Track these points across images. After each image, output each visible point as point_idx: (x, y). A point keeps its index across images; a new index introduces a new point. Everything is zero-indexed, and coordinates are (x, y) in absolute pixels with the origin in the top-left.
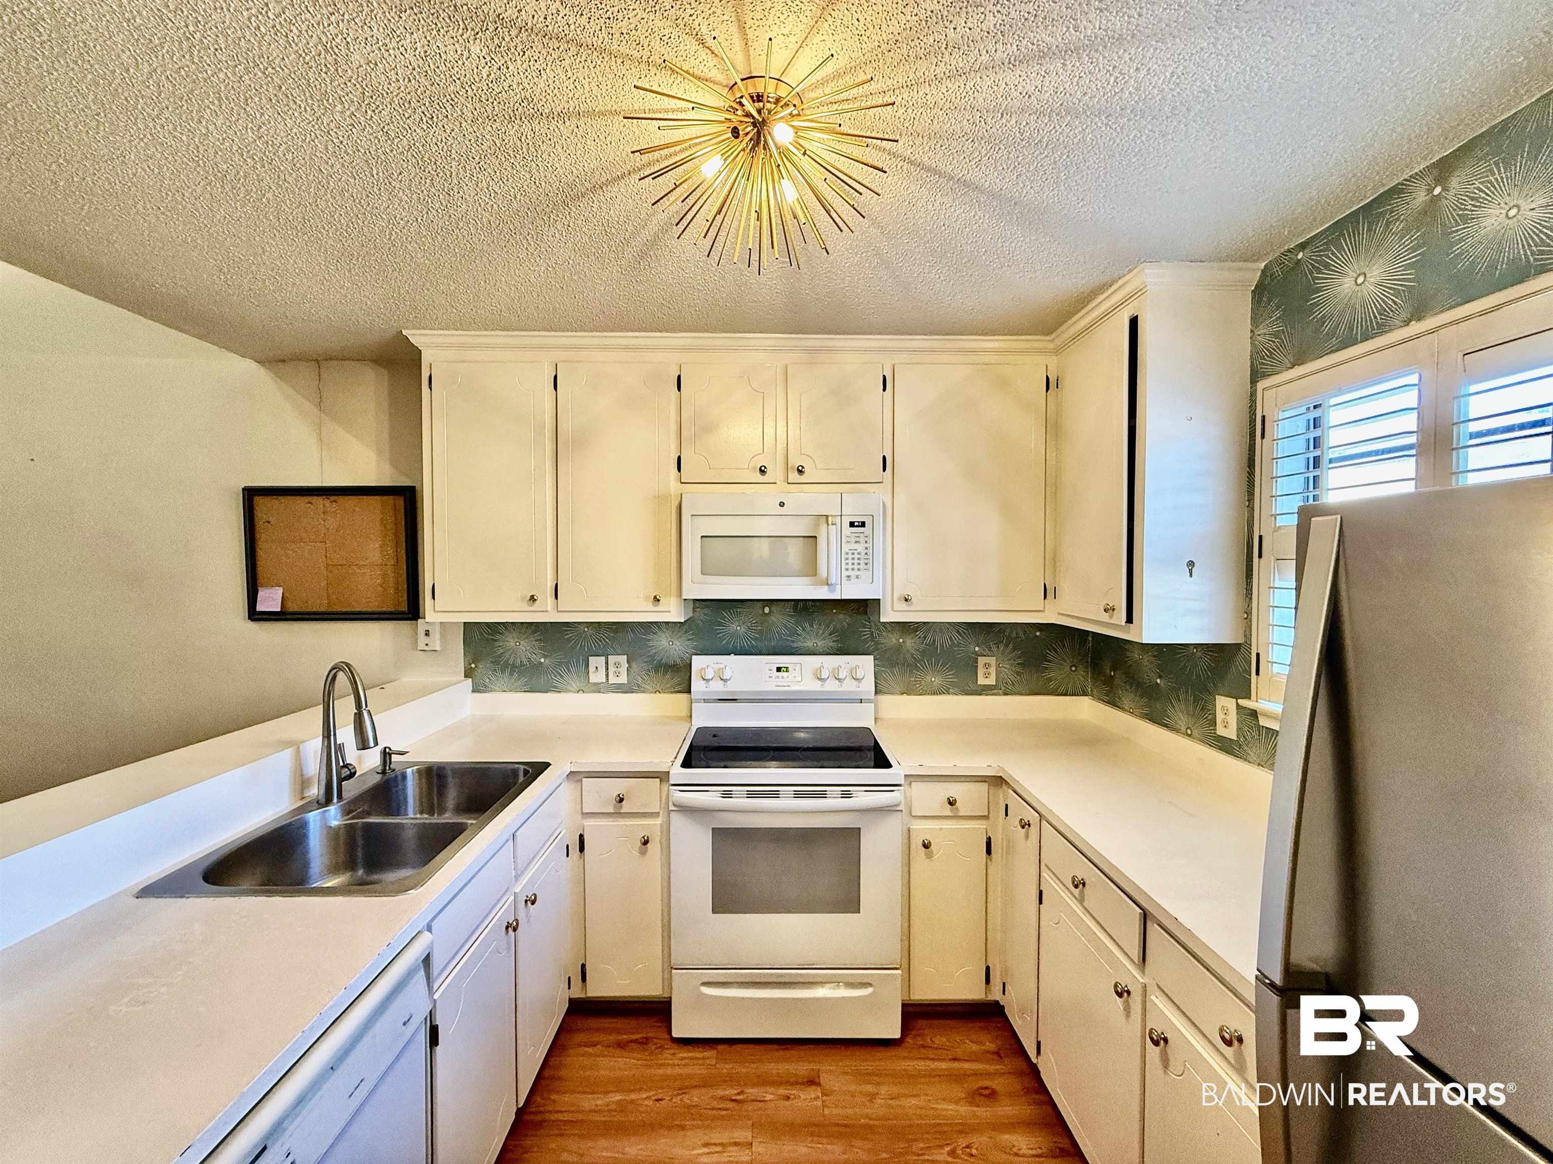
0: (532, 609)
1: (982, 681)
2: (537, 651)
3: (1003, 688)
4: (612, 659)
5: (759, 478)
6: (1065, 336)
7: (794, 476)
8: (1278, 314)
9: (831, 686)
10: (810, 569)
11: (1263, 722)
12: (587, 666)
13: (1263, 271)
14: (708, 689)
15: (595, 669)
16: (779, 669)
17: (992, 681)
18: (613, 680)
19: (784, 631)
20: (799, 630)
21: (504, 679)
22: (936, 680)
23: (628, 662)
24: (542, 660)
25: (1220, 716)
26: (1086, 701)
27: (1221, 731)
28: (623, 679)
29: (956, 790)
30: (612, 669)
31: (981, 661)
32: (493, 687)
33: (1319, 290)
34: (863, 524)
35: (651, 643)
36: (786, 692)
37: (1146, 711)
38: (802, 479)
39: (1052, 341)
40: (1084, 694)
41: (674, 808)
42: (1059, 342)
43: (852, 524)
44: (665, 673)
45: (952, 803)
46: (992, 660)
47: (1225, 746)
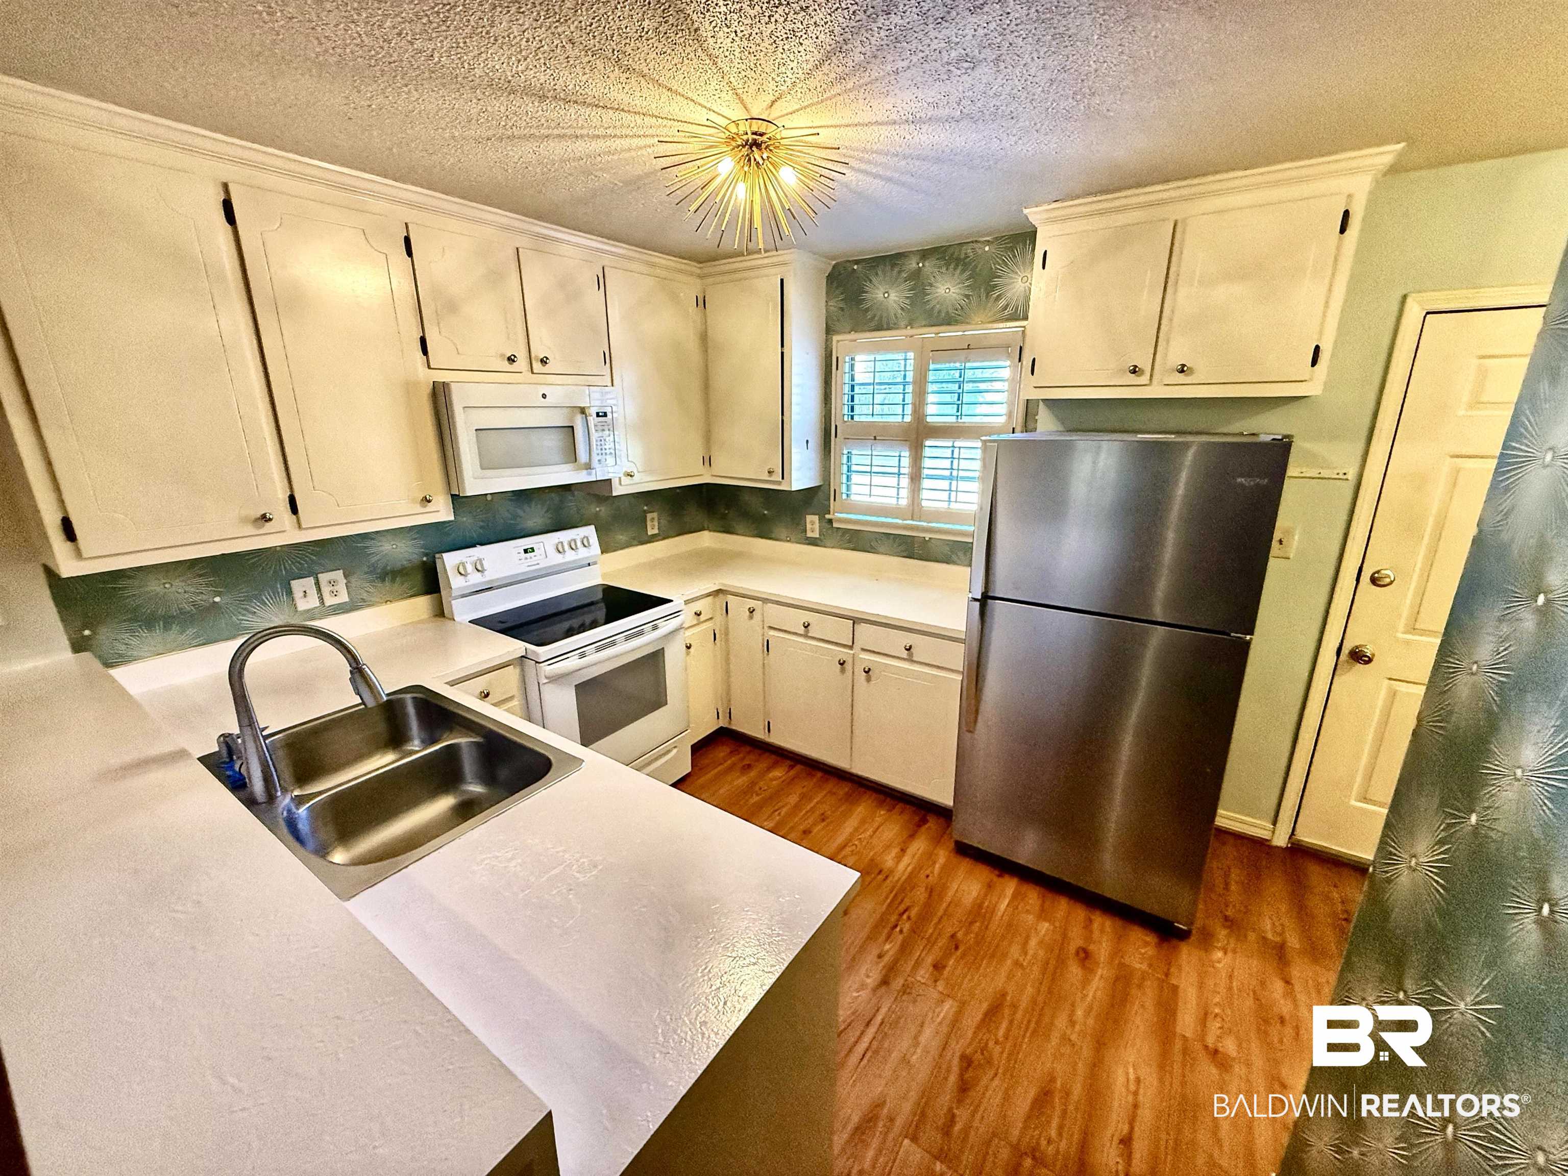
0: (262, 531)
1: (650, 532)
2: (203, 589)
3: (662, 536)
4: (324, 578)
5: (506, 366)
6: (717, 269)
7: (537, 366)
8: (842, 297)
9: (570, 556)
10: (571, 454)
11: (835, 525)
12: (290, 592)
13: (834, 267)
14: (468, 584)
15: (302, 594)
16: (526, 551)
17: (656, 531)
18: (330, 601)
19: (507, 515)
20: (520, 512)
21: (157, 637)
22: (621, 538)
23: (346, 576)
24: (217, 599)
25: (809, 526)
26: (706, 533)
27: (810, 534)
28: (344, 597)
29: (697, 606)
30: (326, 590)
31: (649, 516)
32: (135, 653)
33: (866, 292)
34: (605, 415)
35: (372, 550)
36: (540, 569)
37: (756, 532)
38: (546, 369)
39: (700, 268)
40: (703, 529)
41: (546, 681)
42: (706, 271)
43: (598, 415)
44: (393, 580)
45: (698, 614)
46: (655, 515)
47: (813, 542)
